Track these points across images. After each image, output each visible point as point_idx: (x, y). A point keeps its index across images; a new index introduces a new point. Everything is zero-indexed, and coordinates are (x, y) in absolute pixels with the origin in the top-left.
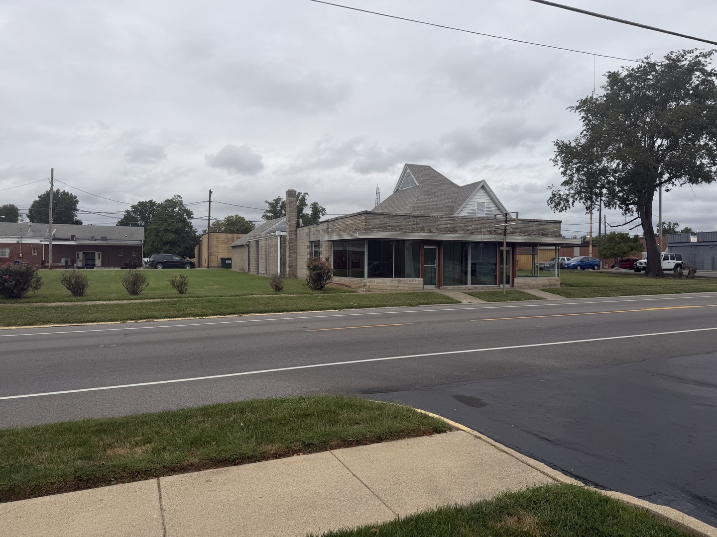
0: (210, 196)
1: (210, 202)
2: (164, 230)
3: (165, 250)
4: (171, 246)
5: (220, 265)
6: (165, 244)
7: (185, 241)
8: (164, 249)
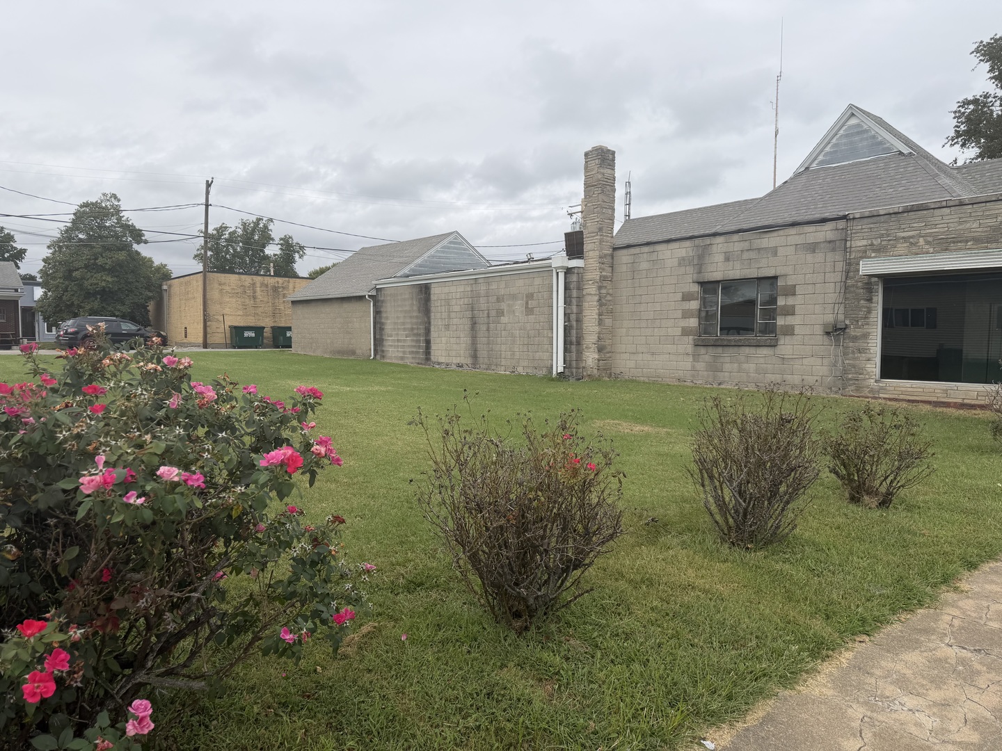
0: (208, 193)
1: (207, 205)
2: (86, 266)
3: (90, 310)
4: (105, 300)
5: (229, 341)
6: (89, 295)
7: (131, 291)
8: (88, 307)
